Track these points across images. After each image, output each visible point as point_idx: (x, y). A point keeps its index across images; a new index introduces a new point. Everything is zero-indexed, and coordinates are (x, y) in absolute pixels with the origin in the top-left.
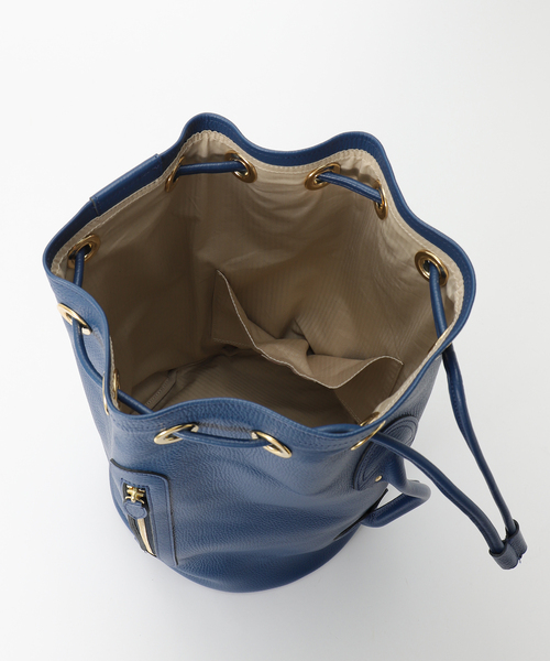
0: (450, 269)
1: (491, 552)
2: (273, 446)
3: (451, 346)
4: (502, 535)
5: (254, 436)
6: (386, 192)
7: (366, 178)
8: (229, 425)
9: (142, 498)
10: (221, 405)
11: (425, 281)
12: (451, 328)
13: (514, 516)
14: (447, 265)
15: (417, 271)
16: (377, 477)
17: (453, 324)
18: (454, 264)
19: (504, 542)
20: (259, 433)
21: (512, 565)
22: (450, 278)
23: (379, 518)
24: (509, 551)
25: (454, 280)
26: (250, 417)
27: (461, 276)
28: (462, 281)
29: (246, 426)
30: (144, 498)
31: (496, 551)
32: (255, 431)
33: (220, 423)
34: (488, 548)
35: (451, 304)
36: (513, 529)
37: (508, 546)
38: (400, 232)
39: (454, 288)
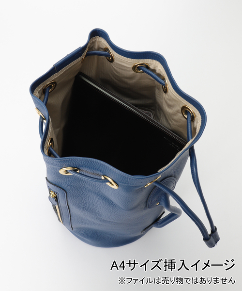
0: (196, 114)
1: (204, 239)
2: (111, 183)
3: (193, 147)
4: (209, 232)
5: (103, 178)
6: (167, 81)
7: (159, 75)
8: (92, 172)
9: (55, 197)
10: (88, 161)
11: (185, 120)
12: (194, 139)
13: (215, 224)
14: (195, 112)
15: (182, 115)
16: (157, 203)
17: (195, 137)
18: (198, 112)
19: (210, 235)
20: (105, 176)
21: (213, 246)
22: (196, 118)
23: (160, 224)
24: (212, 239)
25: (198, 119)
26: (101, 168)
27: (201, 118)
28: (201, 119)
29: (99, 173)
30: (56, 197)
31: (206, 239)
32: (103, 175)
33: (89, 170)
34: (203, 238)
35: (195, 129)
36: (214, 230)
37: (212, 237)
38: (174, 98)
39: (197, 123)
